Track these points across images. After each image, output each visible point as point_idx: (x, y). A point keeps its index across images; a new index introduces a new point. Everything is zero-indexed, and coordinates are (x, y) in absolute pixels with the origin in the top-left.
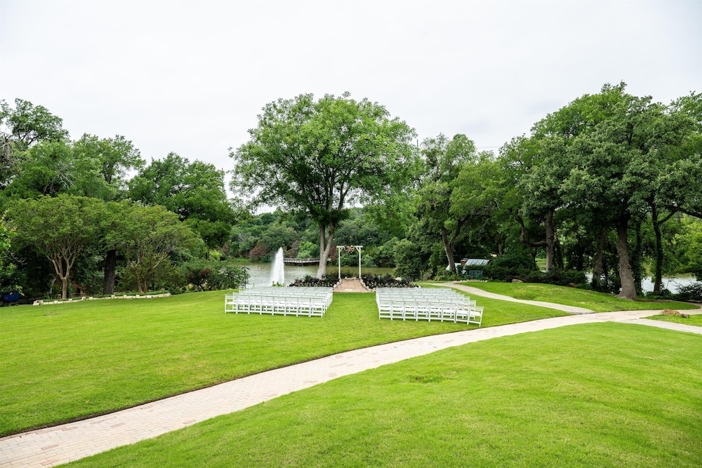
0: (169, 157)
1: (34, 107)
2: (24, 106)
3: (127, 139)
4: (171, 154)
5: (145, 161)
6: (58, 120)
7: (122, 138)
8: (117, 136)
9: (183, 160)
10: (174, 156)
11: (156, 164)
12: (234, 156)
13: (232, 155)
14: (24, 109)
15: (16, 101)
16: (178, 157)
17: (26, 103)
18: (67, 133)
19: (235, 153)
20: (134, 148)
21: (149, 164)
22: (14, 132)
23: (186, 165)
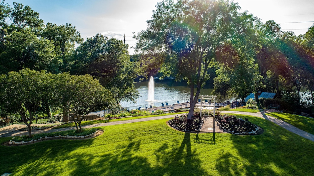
0: (96, 36)
1: (24, 7)
2: (18, 6)
3: (72, 26)
4: (98, 35)
5: (83, 39)
6: (36, 14)
7: (70, 25)
8: (67, 24)
9: (105, 38)
10: (100, 35)
11: (89, 40)
12: (136, 38)
13: (134, 37)
14: (18, 8)
15: (13, 4)
16: (102, 36)
17: (19, 4)
18: (42, 21)
19: (136, 36)
20: (76, 31)
21: (85, 40)
22: (14, 21)
23: (106, 41)
